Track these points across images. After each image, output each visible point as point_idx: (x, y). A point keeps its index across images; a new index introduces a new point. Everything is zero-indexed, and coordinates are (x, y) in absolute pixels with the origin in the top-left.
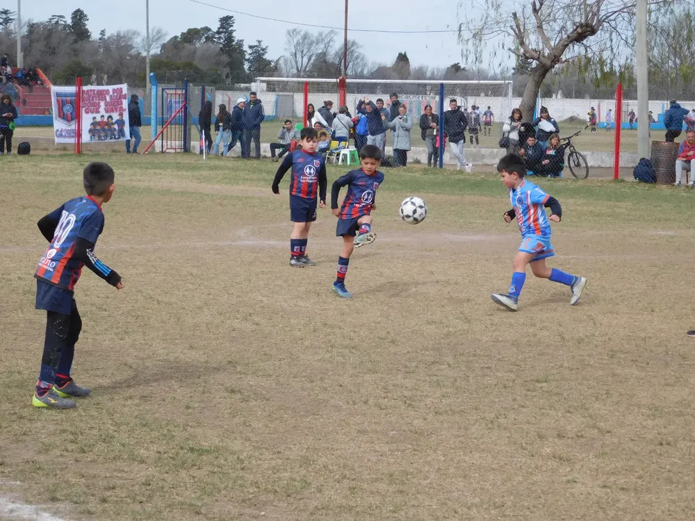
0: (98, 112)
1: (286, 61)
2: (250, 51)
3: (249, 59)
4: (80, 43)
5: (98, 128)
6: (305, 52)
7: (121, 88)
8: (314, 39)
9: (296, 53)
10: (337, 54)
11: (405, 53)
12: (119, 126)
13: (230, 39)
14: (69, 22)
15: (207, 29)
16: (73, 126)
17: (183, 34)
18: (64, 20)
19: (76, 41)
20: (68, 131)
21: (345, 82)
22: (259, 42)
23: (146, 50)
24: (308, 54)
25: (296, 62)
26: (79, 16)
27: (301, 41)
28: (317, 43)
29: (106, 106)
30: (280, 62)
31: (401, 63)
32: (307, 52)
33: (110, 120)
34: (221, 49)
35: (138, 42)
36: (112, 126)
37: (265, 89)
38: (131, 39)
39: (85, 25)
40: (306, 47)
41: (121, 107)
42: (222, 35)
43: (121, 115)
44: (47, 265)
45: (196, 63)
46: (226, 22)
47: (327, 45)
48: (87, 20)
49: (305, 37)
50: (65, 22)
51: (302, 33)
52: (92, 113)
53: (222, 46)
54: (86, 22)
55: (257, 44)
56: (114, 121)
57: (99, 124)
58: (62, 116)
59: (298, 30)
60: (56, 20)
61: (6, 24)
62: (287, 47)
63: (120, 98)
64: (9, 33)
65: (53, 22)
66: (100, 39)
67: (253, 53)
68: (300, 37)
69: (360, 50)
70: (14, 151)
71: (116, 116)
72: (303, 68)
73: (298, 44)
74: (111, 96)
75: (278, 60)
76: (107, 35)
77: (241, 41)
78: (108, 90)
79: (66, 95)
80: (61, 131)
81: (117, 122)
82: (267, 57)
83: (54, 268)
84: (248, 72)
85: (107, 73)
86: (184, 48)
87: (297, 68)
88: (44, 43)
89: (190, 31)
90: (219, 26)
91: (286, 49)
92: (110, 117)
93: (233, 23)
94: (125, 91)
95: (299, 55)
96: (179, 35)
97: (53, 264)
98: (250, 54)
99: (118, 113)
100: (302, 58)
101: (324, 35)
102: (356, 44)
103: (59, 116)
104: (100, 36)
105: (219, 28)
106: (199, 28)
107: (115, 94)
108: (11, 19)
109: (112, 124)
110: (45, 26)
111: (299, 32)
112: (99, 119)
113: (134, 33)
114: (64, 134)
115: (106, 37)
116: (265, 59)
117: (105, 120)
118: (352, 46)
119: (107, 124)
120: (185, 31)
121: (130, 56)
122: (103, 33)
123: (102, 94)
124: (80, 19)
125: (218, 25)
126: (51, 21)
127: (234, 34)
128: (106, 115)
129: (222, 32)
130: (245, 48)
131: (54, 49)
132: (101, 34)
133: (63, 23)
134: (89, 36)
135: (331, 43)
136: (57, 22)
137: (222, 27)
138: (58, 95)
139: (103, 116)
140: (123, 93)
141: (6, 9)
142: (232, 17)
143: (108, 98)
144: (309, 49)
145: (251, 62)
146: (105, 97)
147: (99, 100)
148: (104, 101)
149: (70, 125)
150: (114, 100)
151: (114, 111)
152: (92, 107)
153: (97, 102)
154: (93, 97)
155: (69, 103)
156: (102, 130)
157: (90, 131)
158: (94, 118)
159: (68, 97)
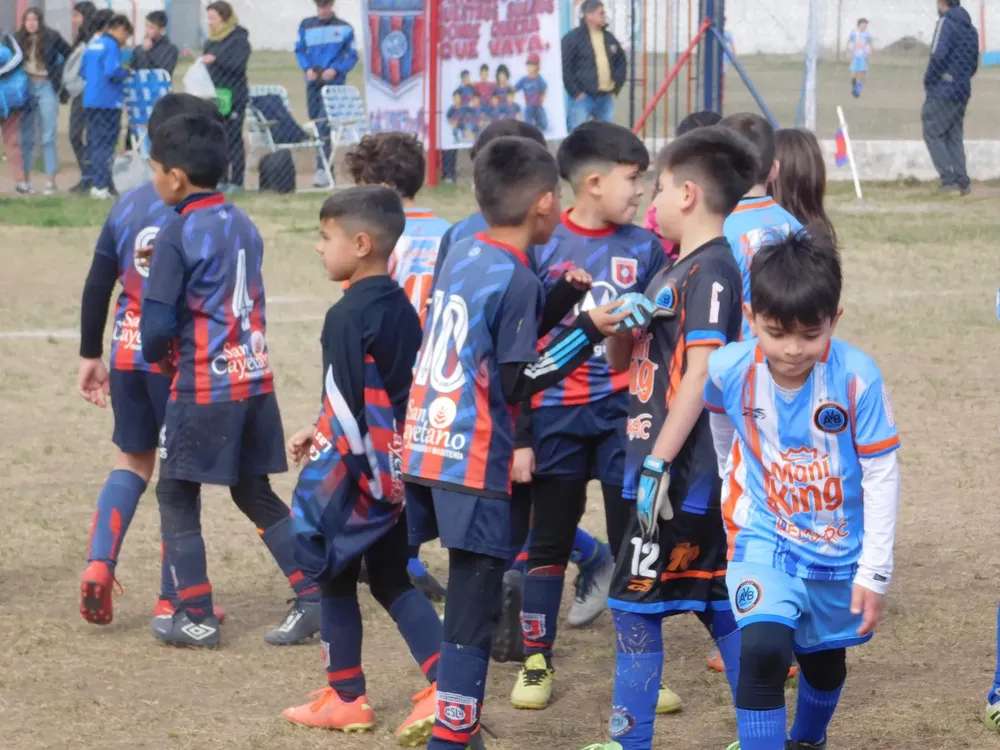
0: (473, 54)
5: (474, 103)
12: (528, 98)
16: (417, 97)
29: (494, 34)
33: (503, 77)
36: (509, 99)
43: (534, 61)
44: (441, 445)
52: (460, 56)
56: (513, 81)
57: (475, 90)
58: (381, 69)
70: (251, 179)
71: (518, 67)
74: (511, 4)
81: (521, 85)
83: (464, 451)
92: (502, 69)
97: (458, 442)
99: (525, 56)
103: (374, 70)
109: (510, 91)
117: (492, 78)
128: (494, 64)
139: (484, 68)
143: (500, 11)
146: (496, 7)
147: (479, 17)
148: (490, 22)
149: (397, 98)
150: (517, 16)
151: (511, 52)
152: (462, 41)
153: (473, 24)
154: (465, 8)
155: (398, 29)
156: (483, 110)
157: (452, 113)
158: (465, 73)
159: (398, 9)
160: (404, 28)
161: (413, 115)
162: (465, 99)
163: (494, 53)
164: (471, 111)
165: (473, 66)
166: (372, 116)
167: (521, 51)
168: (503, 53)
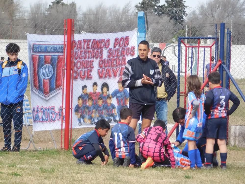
0: (89, 77)
5: (89, 103)
12: (118, 101)
29: (100, 66)
33: (105, 89)
36: (109, 101)
52: (83, 78)
56: (111, 92)
57: (90, 96)
63: (123, 54)
74: (110, 51)
78: (108, 40)
92: (105, 85)
94: (133, 42)
103: (35, 85)
107: (117, 47)
109: (109, 97)
112: (90, 89)
117: (99, 90)
119: (101, 97)
123: (98, 48)
128: (100, 83)
138: (36, 48)
140: (130, 46)
143: (106, 54)
146: (102, 51)
147: (93, 57)
148: (99, 59)
149: (47, 101)
150: (113, 57)
151: (110, 76)
152: (83, 70)
153: (90, 60)
154: (86, 52)
155: (49, 63)
156: (94, 108)
157: (77, 109)
158: (84, 87)
159: (49, 52)
160: (52, 62)
161: (57, 110)
162: (84, 102)
163: (101, 77)
164: (88, 108)
165: (89, 84)
166: (34, 110)
167: (115, 76)
168: (106, 77)
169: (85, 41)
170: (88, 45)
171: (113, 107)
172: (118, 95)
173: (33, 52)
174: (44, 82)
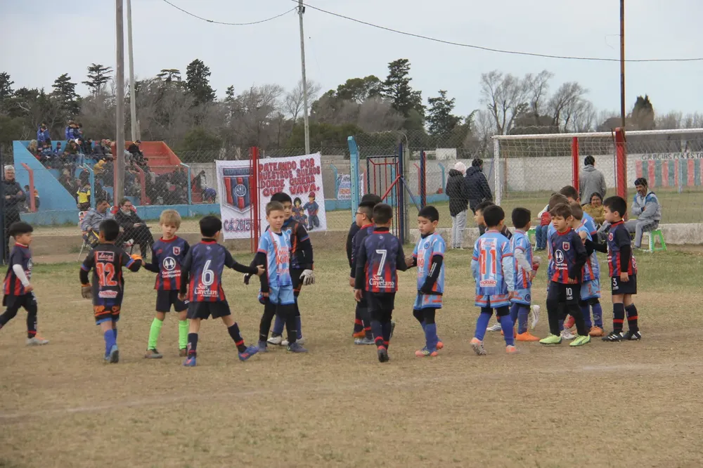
1: (482, 116)
2: (430, 106)
3: (429, 117)
4: (202, 106)
6: (508, 102)
7: (312, 159)
8: (519, 84)
9: (495, 106)
10: (551, 104)
11: (647, 97)
12: (310, 212)
13: (404, 91)
14: (184, 78)
15: (373, 79)
16: (248, 214)
17: (340, 87)
18: (178, 75)
19: (197, 104)
20: (240, 222)
21: (624, 134)
22: (443, 93)
23: (291, 112)
24: (511, 106)
25: (497, 118)
26: (197, 69)
27: (502, 88)
28: (524, 90)
29: (292, 184)
30: (474, 118)
31: (642, 112)
32: (511, 103)
33: (297, 203)
34: (394, 106)
35: (280, 100)
36: (301, 213)
37: (455, 155)
38: (271, 97)
39: (206, 81)
40: (509, 96)
41: (313, 186)
42: (394, 86)
43: (312, 196)
45: (359, 126)
46: (398, 67)
47: (538, 93)
48: (209, 74)
49: (508, 82)
50: (179, 78)
51: (503, 78)
53: (393, 101)
54: (207, 78)
55: (439, 95)
56: (303, 205)
58: (233, 201)
59: (498, 73)
60: (167, 76)
61: (98, 84)
62: (483, 97)
63: (311, 173)
64: (103, 96)
65: (164, 78)
66: (227, 100)
67: (434, 109)
68: (500, 83)
69: (584, 96)
71: (305, 198)
72: (506, 126)
73: (498, 92)
74: (298, 170)
75: (470, 116)
76: (237, 93)
77: (418, 93)
78: (294, 162)
79: (237, 172)
80: (231, 222)
81: (306, 206)
82: (453, 113)
84: (429, 134)
85: (241, 145)
86: (342, 106)
87: (498, 126)
88: (155, 108)
89: (350, 82)
90: (389, 74)
91: (481, 101)
92: (298, 200)
93: (409, 69)
94: (317, 163)
95: (500, 108)
96: (335, 88)
98: (430, 110)
99: (308, 193)
100: (505, 111)
101: (534, 79)
102: (578, 87)
103: (229, 202)
104: (227, 96)
105: (389, 77)
106: (362, 78)
107: (304, 168)
108: (104, 78)
109: (301, 209)
110: (154, 86)
111: (498, 77)
113: (275, 89)
114: (235, 225)
115: (235, 97)
116: (451, 117)
118: (573, 91)
120: (343, 83)
121: (270, 121)
122: (230, 91)
123: (286, 169)
124: (199, 73)
125: (388, 72)
126: (160, 79)
127: (409, 84)
129: (393, 83)
130: (424, 102)
131: (167, 115)
132: (227, 93)
133: (176, 79)
134: (212, 97)
135: (544, 89)
136: (169, 80)
137: (393, 74)
138: (226, 172)
140: (315, 166)
141: (97, 65)
142: (406, 61)
143: (294, 174)
144: (513, 98)
145: (433, 121)
146: (291, 172)
147: (282, 177)
148: (289, 179)
149: (243, 214)
150: (303, 176)
151: (302, 192)
152: (273, 188)
153: (280, 179)
154: (273, 173)
155: (241, 183)
159: (240, 174)
160: (244, 182)
163: (293, 193)
167: (306, 191)
168: (298, 193)
169: (270, 164)
170: (275, 167)
171: (305, 217)
172: (309, 207)
173: (224, 174)
174: (239, 200)
